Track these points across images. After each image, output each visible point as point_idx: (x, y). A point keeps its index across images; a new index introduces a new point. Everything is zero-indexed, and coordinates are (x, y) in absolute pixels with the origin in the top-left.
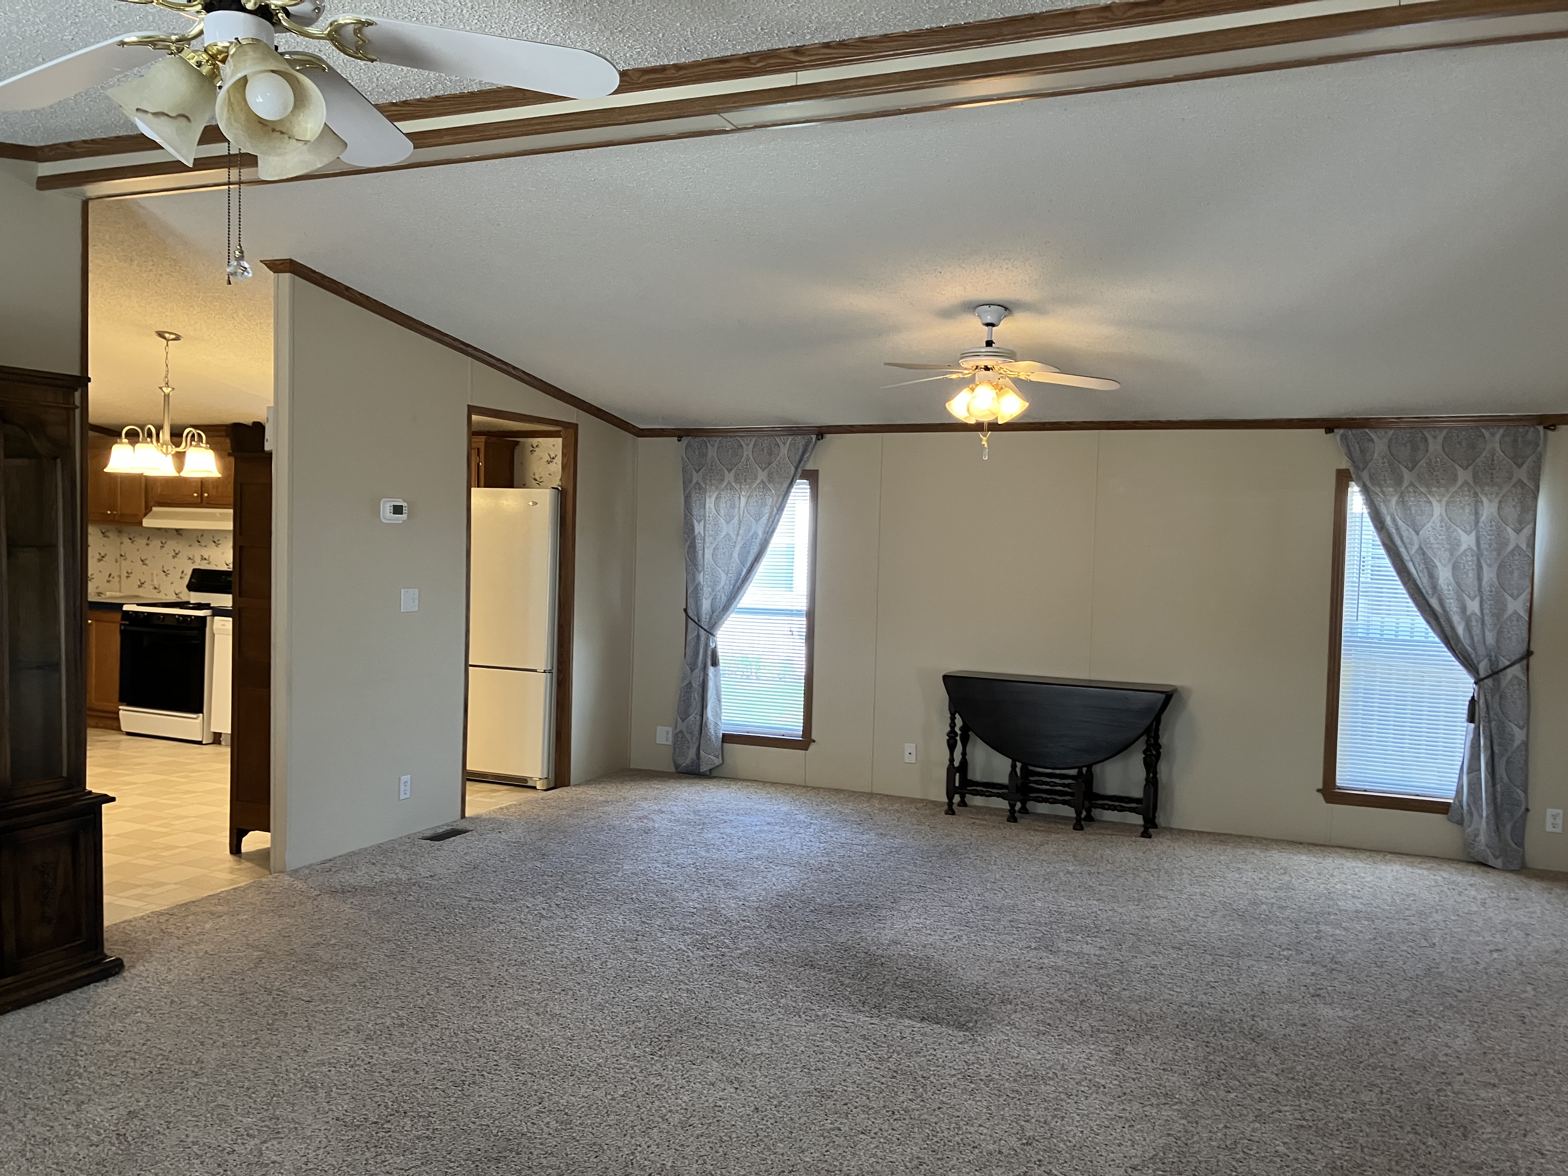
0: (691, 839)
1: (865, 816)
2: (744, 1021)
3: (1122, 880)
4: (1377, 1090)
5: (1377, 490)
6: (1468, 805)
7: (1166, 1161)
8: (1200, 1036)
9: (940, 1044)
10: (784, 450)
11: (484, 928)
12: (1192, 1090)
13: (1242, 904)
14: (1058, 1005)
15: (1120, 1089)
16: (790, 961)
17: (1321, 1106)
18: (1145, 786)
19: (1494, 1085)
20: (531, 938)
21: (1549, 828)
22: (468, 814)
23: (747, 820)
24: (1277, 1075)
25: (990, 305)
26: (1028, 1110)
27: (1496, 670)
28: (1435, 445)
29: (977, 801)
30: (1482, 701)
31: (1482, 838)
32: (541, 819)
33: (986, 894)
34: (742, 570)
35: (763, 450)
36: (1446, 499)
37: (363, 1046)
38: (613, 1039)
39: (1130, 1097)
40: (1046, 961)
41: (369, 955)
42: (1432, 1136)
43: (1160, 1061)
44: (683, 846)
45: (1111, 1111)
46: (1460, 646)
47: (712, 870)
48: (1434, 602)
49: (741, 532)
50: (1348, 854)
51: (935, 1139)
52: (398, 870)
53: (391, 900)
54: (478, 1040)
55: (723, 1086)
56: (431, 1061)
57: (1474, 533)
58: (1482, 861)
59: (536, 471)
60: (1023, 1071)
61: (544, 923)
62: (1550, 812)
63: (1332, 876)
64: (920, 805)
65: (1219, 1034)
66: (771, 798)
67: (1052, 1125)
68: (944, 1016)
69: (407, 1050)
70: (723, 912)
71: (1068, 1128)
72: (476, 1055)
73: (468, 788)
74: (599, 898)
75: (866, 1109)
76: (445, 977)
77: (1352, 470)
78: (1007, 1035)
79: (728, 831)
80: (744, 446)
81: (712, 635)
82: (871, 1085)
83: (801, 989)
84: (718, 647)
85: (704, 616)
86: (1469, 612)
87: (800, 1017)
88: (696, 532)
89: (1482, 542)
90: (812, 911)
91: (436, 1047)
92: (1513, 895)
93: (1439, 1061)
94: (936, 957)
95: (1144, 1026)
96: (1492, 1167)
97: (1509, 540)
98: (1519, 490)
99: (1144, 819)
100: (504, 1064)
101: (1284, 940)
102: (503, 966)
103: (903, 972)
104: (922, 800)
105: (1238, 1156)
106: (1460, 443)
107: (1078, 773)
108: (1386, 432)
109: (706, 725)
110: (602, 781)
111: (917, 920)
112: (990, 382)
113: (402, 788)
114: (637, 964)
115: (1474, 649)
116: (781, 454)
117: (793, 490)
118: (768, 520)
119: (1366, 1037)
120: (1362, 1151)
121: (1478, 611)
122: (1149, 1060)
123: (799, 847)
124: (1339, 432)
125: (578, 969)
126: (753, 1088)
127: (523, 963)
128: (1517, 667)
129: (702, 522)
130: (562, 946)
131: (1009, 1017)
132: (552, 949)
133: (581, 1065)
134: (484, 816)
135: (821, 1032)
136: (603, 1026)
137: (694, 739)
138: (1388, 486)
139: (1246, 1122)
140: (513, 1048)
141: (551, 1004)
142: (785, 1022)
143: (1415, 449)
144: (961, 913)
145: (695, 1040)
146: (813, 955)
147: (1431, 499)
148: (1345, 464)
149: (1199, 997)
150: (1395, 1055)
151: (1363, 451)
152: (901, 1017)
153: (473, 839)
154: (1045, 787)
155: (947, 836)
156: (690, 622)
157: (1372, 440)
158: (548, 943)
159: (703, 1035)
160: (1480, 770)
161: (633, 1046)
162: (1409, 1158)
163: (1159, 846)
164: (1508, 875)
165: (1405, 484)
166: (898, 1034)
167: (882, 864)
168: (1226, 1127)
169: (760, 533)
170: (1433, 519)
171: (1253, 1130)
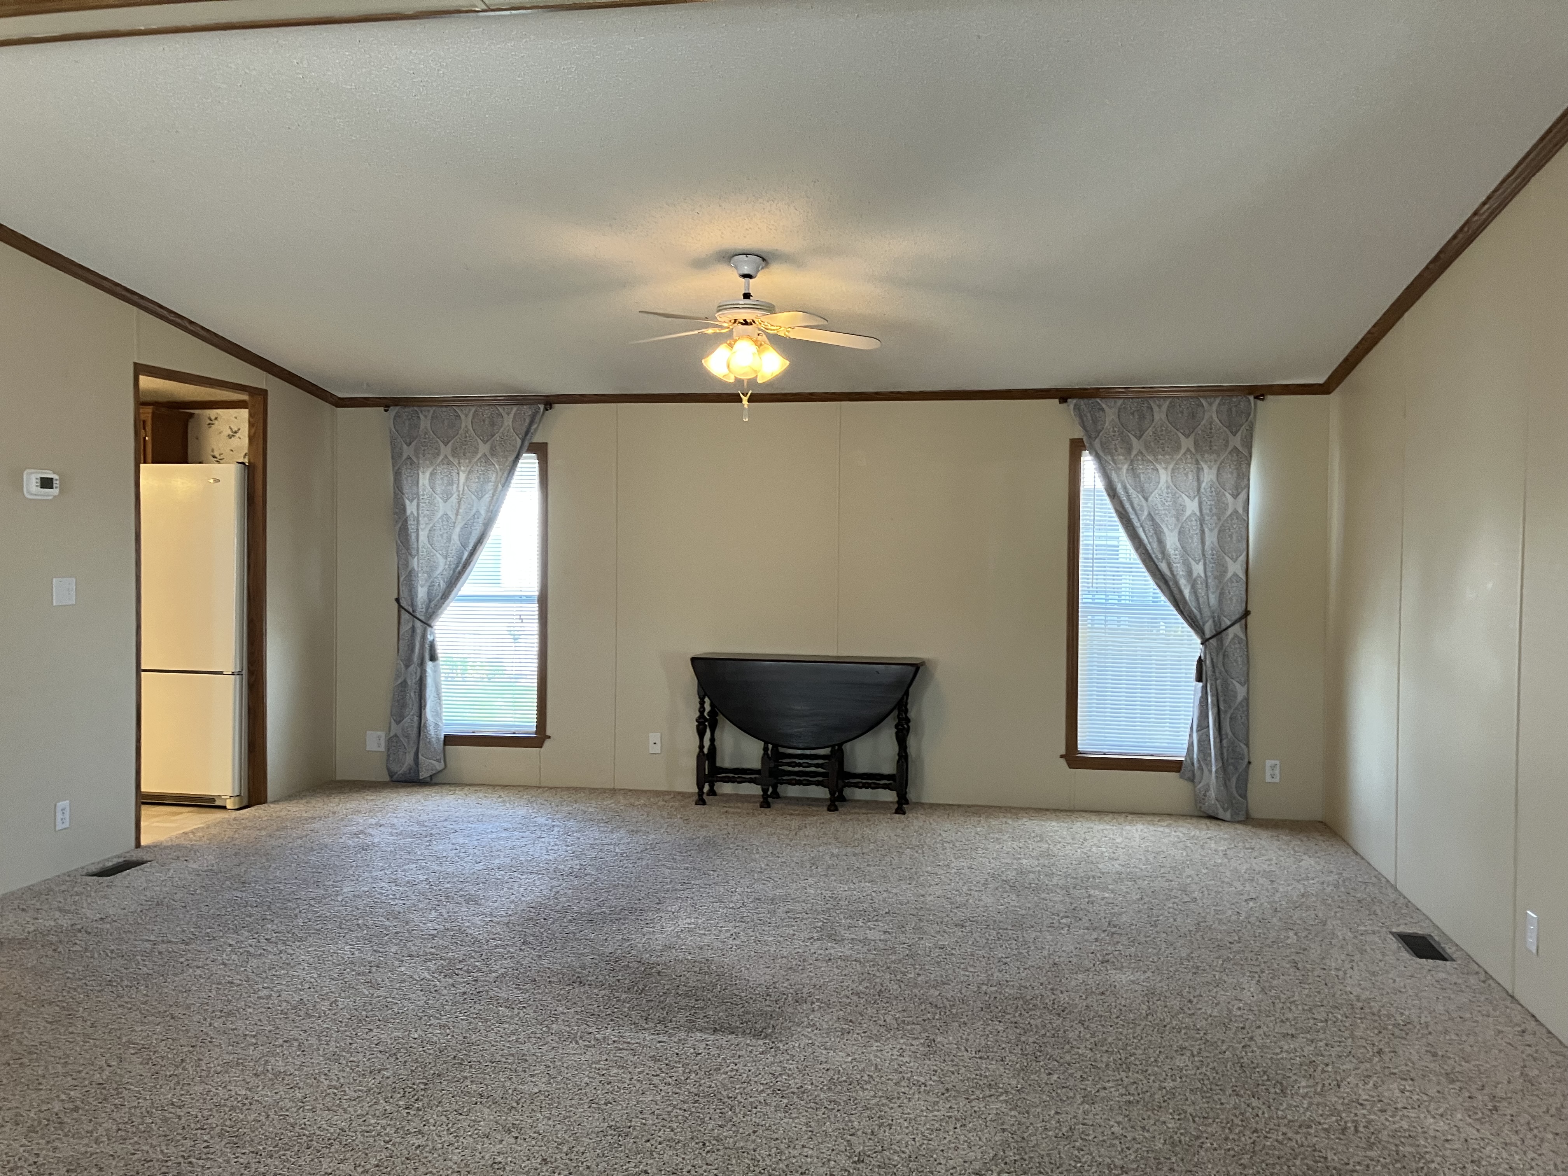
0: (419, 853)
1: (611, 813)
2: (513, 1055)
3: (888, 859)
4: (1188, 1053)
5: (1108, 458)
6: (1199, 761)
7: (1007, 1160)
8: (1008, 1017)
9: (739, 1056)
10: (508, 421)
11: (175, 975)
12: (1014, 1076)
13: (1011, 874)
14: (855, 998)
15: (941, 1086)
16: (555, 979)
17: (1141, 1077)
18: (898, 762)
19: (1293, 1036)
20: (239, 982)
21: (1268, 779)
22: (143, 842)
23: (481, 827)
24: (1091, 1049)
25: (746, 254)
26: (850, 1121)
27: (1219, 630)
28: (1160, 415)
29: (726, 788)
30: (1208, 662)
31: (1212, 794)
32: (237, 842)
33: (755, 886)
34: (463, 553)
35: (484, 421)
36: (1171, 467)
37: (24, 1141)
38: (356, 1095)
39: (953, 1093)
40: (832, 951)
41: (25, 1023)
42: (1254, 1097)
43: (974, 1050)
44: (411, 861)
45: (938, 1111)
46: (1187, 608)
47: (448, 885)
48: (1163, 566)
49: (461, 511)
50: (1093, 818)
51: (757, 1170)
52: (57, 914)
53: (50, 953)
54: (179, 1117)
55: (499, 1138)
56: (119, 1151)
57: (1197, 498)
58: (1213, 814)
59: (214, 447)
60: (836, 1077)
61: (254, 962)
62: (1269, 763)
63: (1085, 840)
64: (667, 798)
65: (1024, 1013)
66: (504, 802)
67: (880, 1136)
68: (738, 1023)
69: (86, 1141)
70: (469, 931)
71: (898, 1138)
72: (179, 1137)
73: (143, 813)
74: (317, 927)
75: (672, 1143)
76: (129, 1042)
77: (1085, 440)
78: (810, 1039)
79: (461, 841)
80: (463, 417)
81: (430, 626)
82: (673, 1114)
83: (572, 1010)
84: (437, 639)
85: (420, 606)
86: (1195, 575)
87: (577, 1043)
88: (408, 512)
89: (1204, 508)
90: (570, 921)
91: (123, 1133)
92: (1247, 846)
93: (1236, 1016)
94: (716, 959)
95: (948, 1013)
96: (1320, 1123)
97: (1227, 504)
98: (1235, 458)
99: (898, 795)
100: (218, 1145)
101: (1059, 907)
102: (205, 1019)
103: (683, 979)
104: (668, 793)
105: (1077, 1144)
106: (1182, 412)
107: (831, 751)
108: (1115, 402)
109: (426, 727)
110: (305, 796)
111: (688, 921)
112: (749, 337)
113: (59, 816)
114: (375, 1000)
115: (1200, 611)
116: (506, 424)
117: (519, 465)
118: (492, 498)
119: (1162, 999)
120: (1194, 1121)
121: (1203, 575)
122: (963, 1049)
123: (545, 852)
124: (1072, 402)
125: (302, 1013)
126: (535, 1135)
127: (230, 1014)
128: (1237, 627)
129: (415, 501)
130: (279, 987)
131: (808, 1018)
132: (266, 992)
133: (318, 1132)
134: (165, 844)
135: (604, 1058)
136: (342, 1080)
137: (411, 742)
138: (1119, 455)
139: (1076, 1105)
140: (228, 1123)
141: (272, 1060)
142: (561, 1051)
143: (1142, 417)
144: (732, 908)
145: (458, 1084)
146: (579, 970)
147: (1158, 466)
148: (1078, 433)
149: (995, 975)
150: (1193, 1014)
151: (1095, 422)
152: (690, 1030)
153: (153, 870)
154: (797, 769)
155: (702, 827)
156: (403, 611)
157: (1103, 410)
158: (260, 986)
159: (466, 1078)
160: (1208, 726)
161: (382, 1101)
162: (1240, 1123)
163: (915, 821)
164: (1238, 826)
165: (1134, 452)
166: (692, 1050)
167: (639, 863)
168: (1057, 1113)
169: (483, 512)
170: (1160, 485)
171: (1085, 1113)
